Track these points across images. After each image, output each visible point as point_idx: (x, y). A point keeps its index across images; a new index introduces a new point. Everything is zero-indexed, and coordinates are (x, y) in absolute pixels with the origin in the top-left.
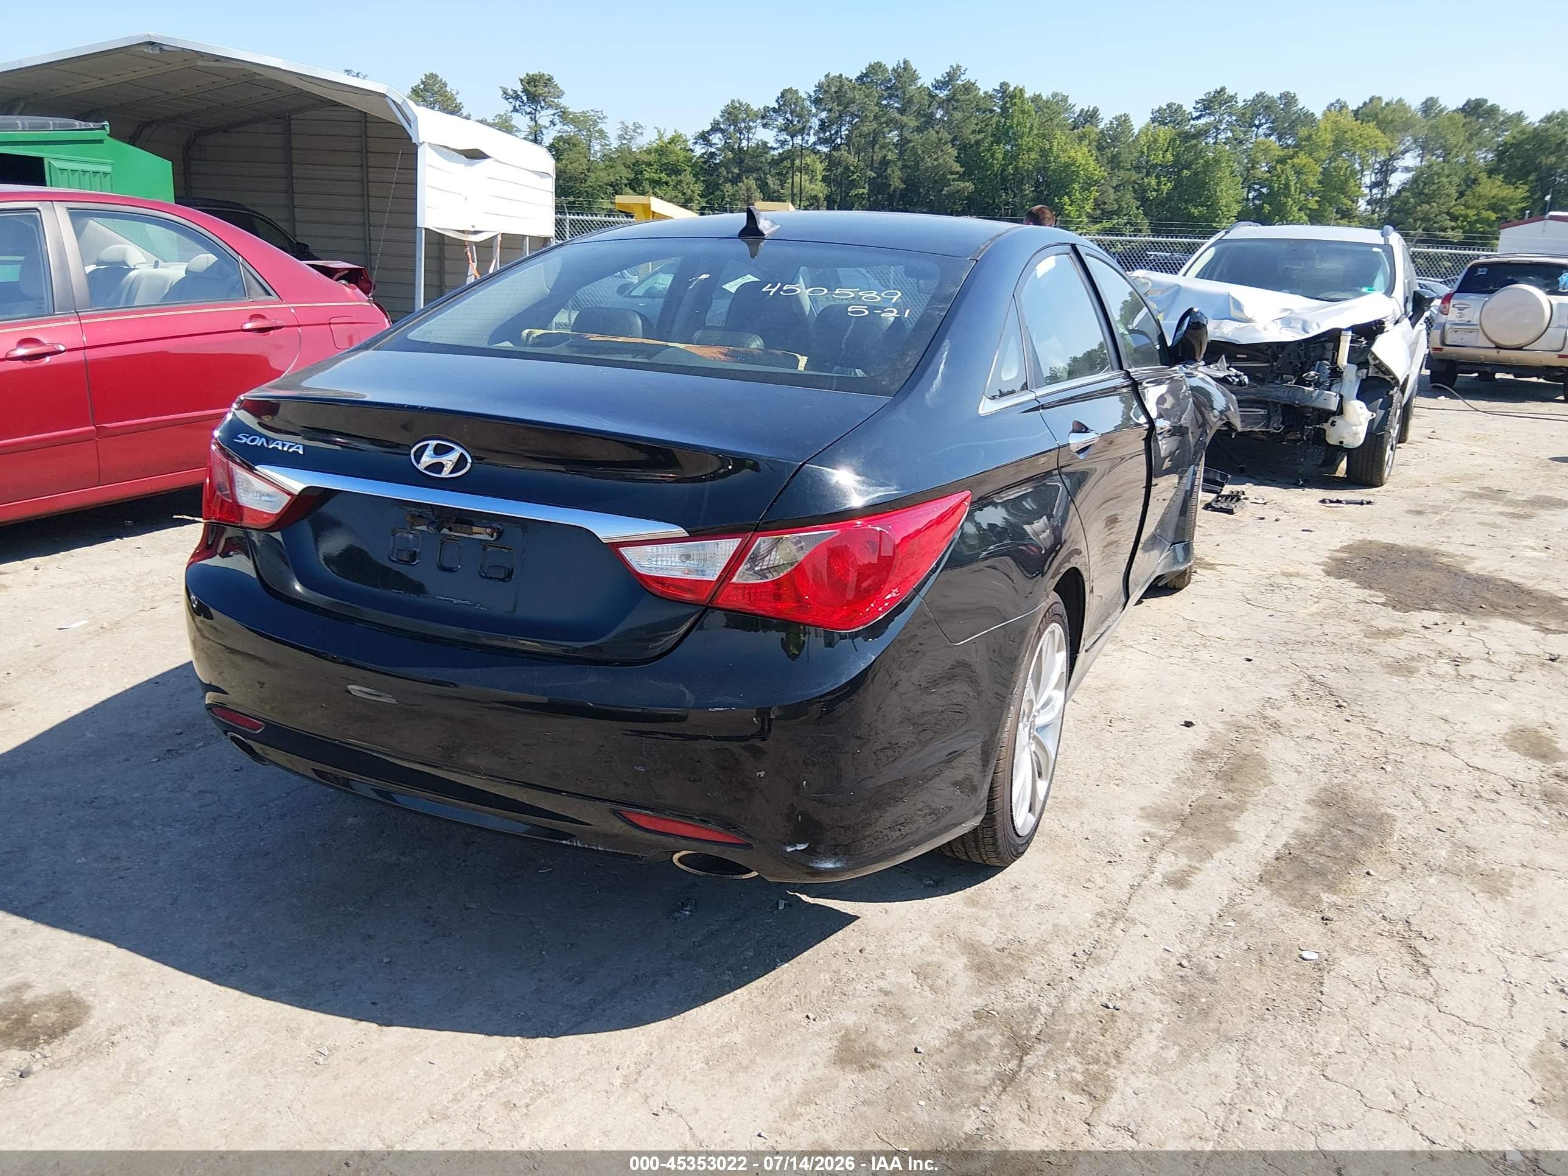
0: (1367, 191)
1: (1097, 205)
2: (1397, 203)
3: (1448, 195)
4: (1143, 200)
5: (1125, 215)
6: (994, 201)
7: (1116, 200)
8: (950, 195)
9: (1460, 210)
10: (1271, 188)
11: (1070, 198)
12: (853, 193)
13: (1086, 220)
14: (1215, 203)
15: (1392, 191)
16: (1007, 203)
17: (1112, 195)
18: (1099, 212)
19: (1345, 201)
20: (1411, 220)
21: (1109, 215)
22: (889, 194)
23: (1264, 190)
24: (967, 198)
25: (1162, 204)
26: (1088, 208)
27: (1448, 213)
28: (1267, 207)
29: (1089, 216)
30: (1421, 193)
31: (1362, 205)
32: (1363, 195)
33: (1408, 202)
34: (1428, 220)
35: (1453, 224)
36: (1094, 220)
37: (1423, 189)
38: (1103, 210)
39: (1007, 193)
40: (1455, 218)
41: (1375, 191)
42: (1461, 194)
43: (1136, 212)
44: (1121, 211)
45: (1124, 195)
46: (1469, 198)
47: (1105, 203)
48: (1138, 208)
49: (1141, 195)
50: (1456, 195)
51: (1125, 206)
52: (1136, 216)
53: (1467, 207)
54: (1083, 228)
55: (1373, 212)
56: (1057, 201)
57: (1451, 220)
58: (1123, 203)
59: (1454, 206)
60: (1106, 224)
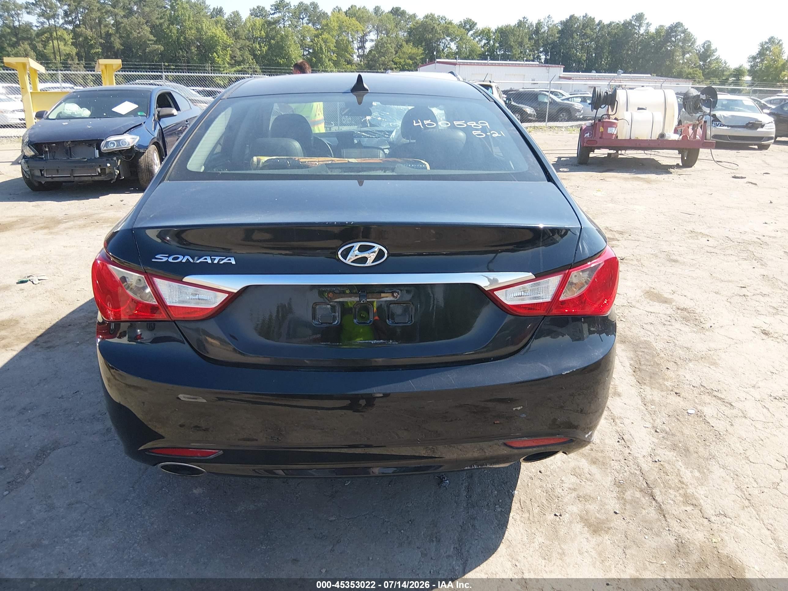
0: (356, 51)
1: (232, 57)
2: (370, 57)
3: (392, 53)
4: (255, 56)
5: (247, 63)
6: (176, 55)
7: (241, 55)
8: (151, 52)
9: (397, 60)
10: (314, 50)
11: (217, 54)
12: (93, 51)
13: (227, 66)
14: (289, 57)
15: (367, 51)
16: (183, 57)
17: (238, 53)
18: (233, 61)
19: (348, 56)
20: (378, 65)
21: (239, 63)
22: (114, 52)
23: (311, 51)
24: (161, 54)
25: (263, 57)
26: (228, 59)
27: (393, 61)
28: (314, 59)
29: (228, 63)
30: (380, 52)
31: (356, 58)
32: (355, 53)
33: (375, 56)
34: (385, 65)
35: (395, 66)
36: (232, 65)
37: (381, 50)
38: (235, 60)
39: (182, 51)
40: (396, 63)
41: (360, 51)
42: (397, 52)
43: (252, 61)
44: (245, 61)
45: (244, 52)
46: (400, 53)
47: (235, 57)
48: (252, 60)
49: (252, 52)
50: (394, 53)
51: (246, 58)
52: (253, 63)
53: (400, 58)
54: (227, 70)
55: (361, 61)
56: (210, 56)
57: (394, 64)
58: (245, 57)
59: (395, 57)
60: (239, 68)
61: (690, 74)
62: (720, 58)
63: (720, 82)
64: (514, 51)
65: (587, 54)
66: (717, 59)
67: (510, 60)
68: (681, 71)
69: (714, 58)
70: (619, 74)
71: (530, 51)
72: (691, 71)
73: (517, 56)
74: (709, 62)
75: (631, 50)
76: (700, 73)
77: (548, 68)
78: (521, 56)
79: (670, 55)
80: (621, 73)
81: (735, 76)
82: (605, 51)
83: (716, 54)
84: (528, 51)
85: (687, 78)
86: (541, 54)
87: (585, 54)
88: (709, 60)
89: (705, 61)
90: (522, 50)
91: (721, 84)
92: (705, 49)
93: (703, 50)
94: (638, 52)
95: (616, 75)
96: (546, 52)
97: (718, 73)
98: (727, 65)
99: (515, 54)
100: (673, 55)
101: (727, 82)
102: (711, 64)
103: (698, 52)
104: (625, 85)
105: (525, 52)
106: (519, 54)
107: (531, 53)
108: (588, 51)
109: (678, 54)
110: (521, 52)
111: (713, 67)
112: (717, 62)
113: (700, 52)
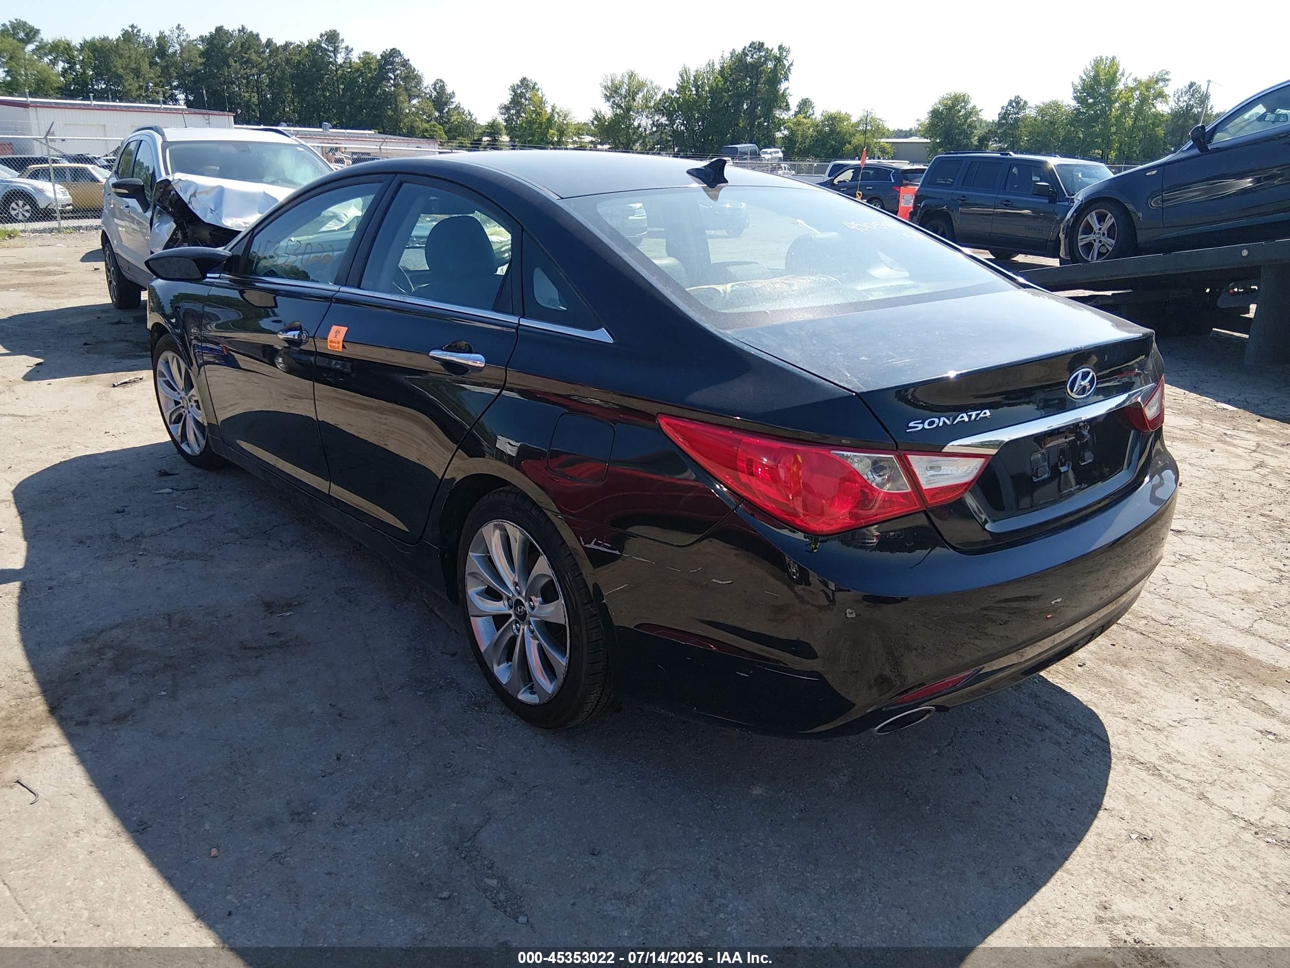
61: (427, 130)
62: (461, 107)
63: (471, 144)
64: (126, 84)
65: (258, 92)
66: (457, 108)
67: (121, 101)
68: (412, 126)
69: (453, 106)
70: (325, 129)
71: (156, 85)
72: (427, 126)
73: (134, 94)
74: (447, 112)
75: (328, 90)
76: (440, 129)
77: (206, 116)
78: (141, 95)
79: (390, 99)
80: (328, 127)
81: (489, 135)
82: (286, 90)
83: (456, 100)
84: (151, 84)
85: (424, 137)
86: (176, 92)
87: (253, 94)
88: (446, 109)
89: (441, 111)
90: (141, 84)
91: (473, 147)
92: (438, 93)
93: (435, 93)
94: (341, 93)
95: (321, 130)
96: (186, 90)
97: (463, 129)
98: (474, 117)
99: (130, 90)
100: (396, 101)
101: (480, 144)
102: (451, 116)
103: (428, 96)
104: (345, 148)
105: (147, 87)
106: (137, 90)
107: (158, 89)
108: (258, 89)
109: (401, 98)
110: (141, 87)
111: (454, 121)
112: (459, 114)
113: (431, 96)
